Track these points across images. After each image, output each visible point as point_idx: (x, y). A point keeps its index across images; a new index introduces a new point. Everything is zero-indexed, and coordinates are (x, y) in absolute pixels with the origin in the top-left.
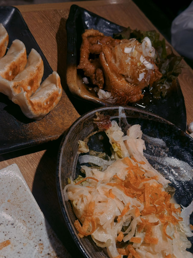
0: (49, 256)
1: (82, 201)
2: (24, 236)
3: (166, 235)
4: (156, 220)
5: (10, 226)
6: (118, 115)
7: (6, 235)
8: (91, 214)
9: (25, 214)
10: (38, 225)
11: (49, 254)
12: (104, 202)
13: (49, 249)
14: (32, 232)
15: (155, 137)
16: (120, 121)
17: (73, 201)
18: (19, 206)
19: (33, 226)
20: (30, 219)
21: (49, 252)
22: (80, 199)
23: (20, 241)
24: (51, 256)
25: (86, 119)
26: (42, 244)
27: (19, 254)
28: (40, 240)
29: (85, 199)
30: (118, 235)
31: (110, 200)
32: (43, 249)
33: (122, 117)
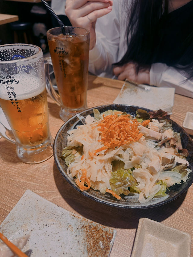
2: (57, 227)
5: (45, 227)
6: (79, 119)
7: (45, 235)
9: (50, 215)
10: (62, 216)
11: (77, 229)
13: (76, 226)
14: (61, 222)
16: (82, 121)
18: (44, 212)
19: (59, 219)
20: (55, 215)
23: (56, 233)
24: (79, 229)
25: (61, 132)
26: (70, 225)
27: (59, 241)
28: (68, 224)
32: (72, 228)
33: (82, 119)
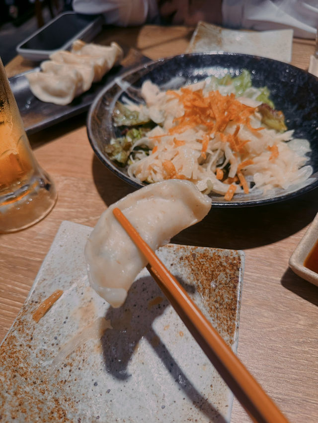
0: (174, 266)
1: (155, 172)
3: (256, 130)
4: (235, 127)
6: (121, 89)
8: (174, 172)
11: (172, 265)
12: (176, 155)
15: (169, 79)
17: (147, 180)
21: (171, 263)
22: (152, 172)
24: (175, 264)
29: (155, 168)
30: (216, 173)
31: (179, 149)
33: (127, 87)
